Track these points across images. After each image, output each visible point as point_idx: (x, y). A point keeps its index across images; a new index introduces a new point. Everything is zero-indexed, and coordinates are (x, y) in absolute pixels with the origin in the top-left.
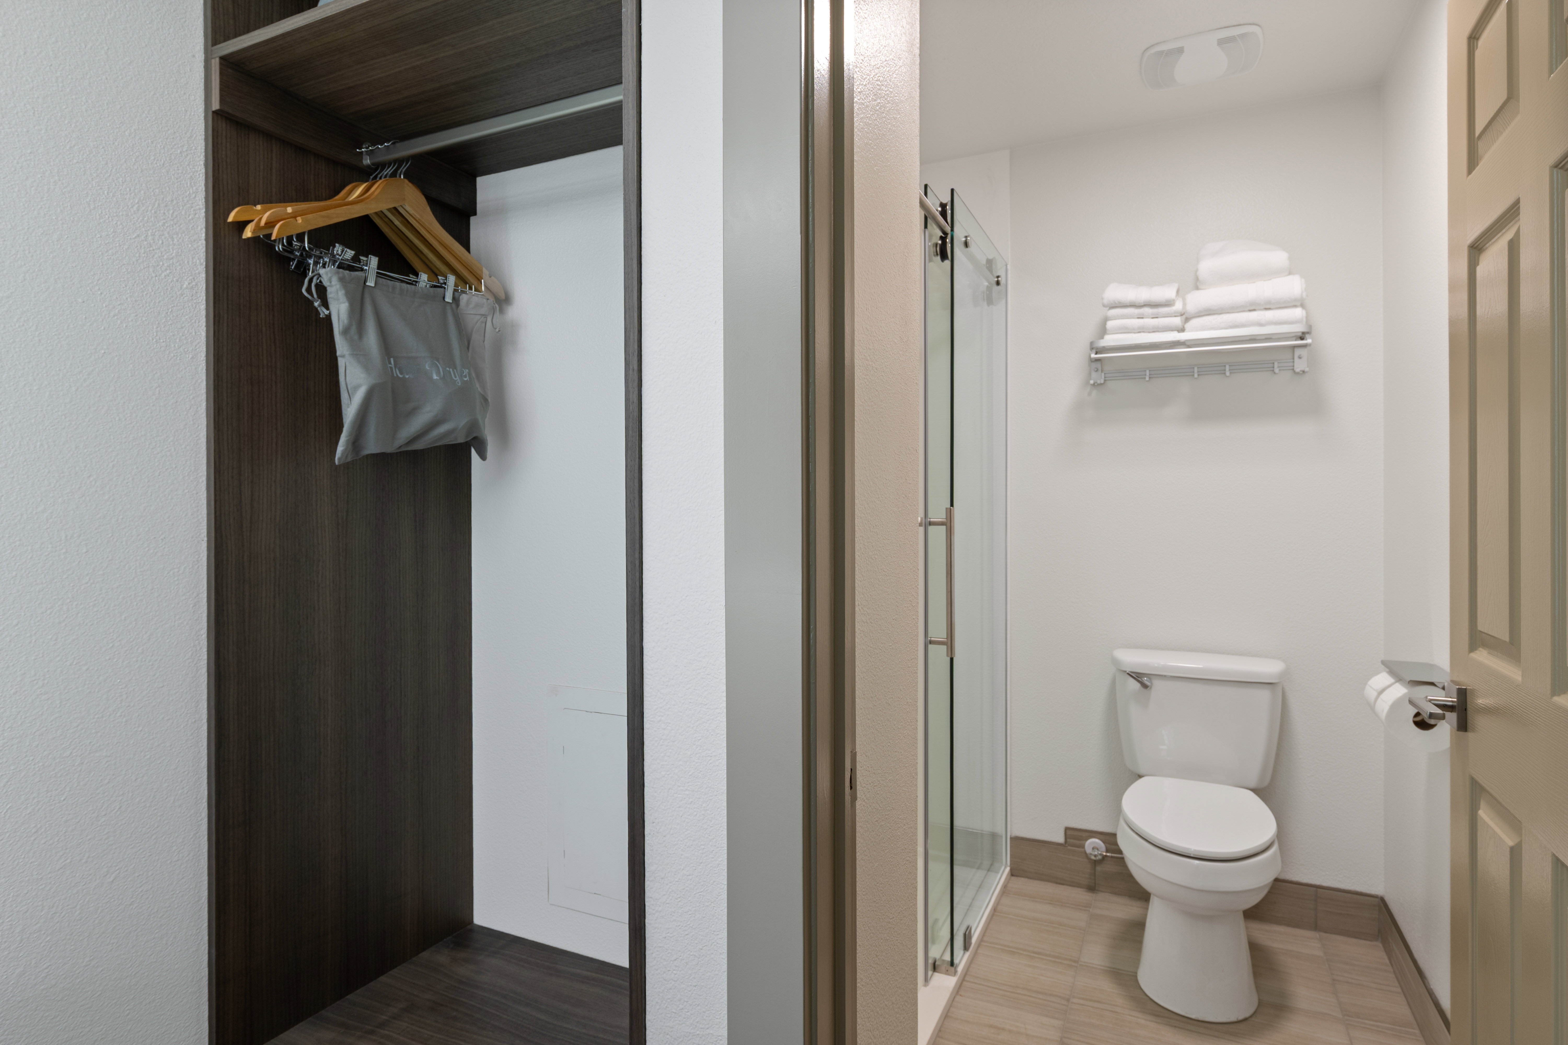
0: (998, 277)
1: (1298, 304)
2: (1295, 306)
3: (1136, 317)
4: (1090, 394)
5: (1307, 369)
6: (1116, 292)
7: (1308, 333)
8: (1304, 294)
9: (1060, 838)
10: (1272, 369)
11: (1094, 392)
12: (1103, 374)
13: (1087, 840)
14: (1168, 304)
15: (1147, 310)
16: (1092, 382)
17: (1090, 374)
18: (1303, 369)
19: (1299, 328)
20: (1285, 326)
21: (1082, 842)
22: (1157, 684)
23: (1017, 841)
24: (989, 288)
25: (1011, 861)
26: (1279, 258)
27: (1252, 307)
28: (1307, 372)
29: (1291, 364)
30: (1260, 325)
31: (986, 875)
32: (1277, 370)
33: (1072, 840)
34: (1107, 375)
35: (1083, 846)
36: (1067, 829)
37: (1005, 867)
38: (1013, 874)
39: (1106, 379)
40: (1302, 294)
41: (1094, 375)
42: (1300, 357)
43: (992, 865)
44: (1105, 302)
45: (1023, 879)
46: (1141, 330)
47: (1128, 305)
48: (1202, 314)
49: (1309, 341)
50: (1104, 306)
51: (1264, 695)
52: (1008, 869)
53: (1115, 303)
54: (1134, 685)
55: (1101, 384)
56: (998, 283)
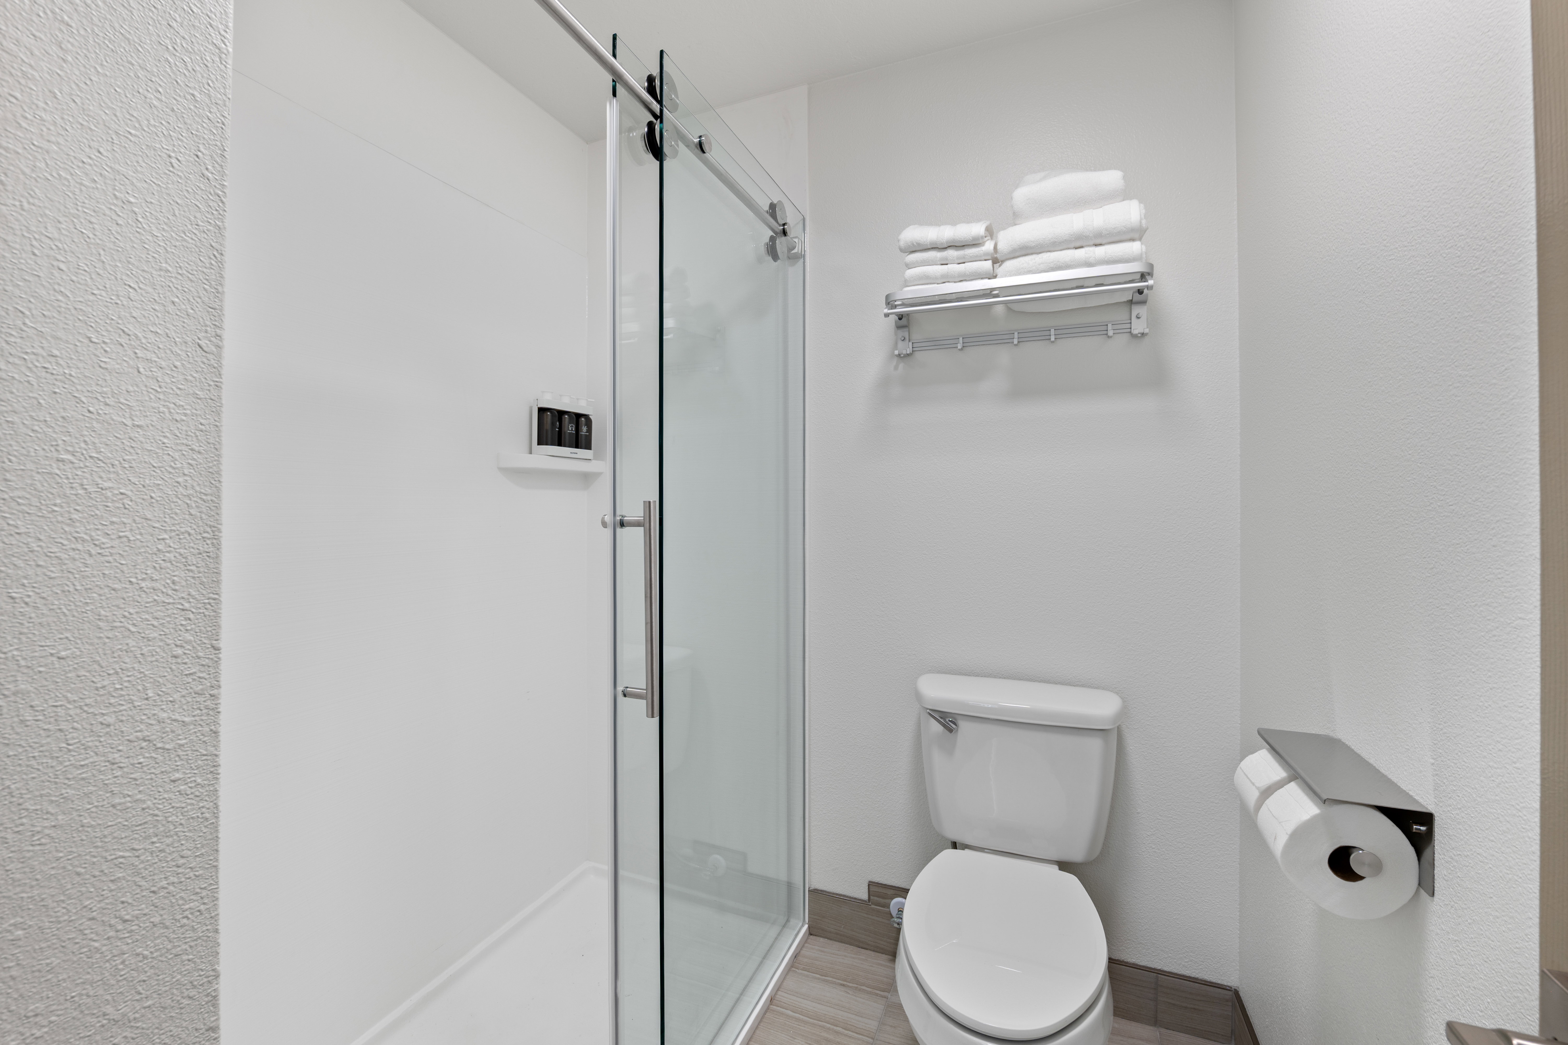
0: (784, 225)
1: (1136, 236)
2: (1133, 240)
3: (939, 263)
4: (896, 368)
5: (1147, 331)
6: (914, 234)
7: (1149, 274)
8: (1144, 222)
9: (862, 894)
10: (1105, 332)
11: (901, 366)
12: (911, 343)
13: (892, 899)
14: (975, 243)
15: (952, 253)
16: (896, 352)
17: (896, 343)
18: (1142, 331)
19: (1136, 267)
20: (1120, 265)
21: (887, 901)
22: (963, 725)
23: (816, 894)
24: (772, 239)
25: (809, 917)
26: (1112, 178)
27: (1078, 241)
28: (1147, 334)
29: (1128, 326)
30: (1088, 264)
31: (779, 934)
32: (1110, 333)
33: (876, 898)
34: (915, 345)
35: (888, 907)
36: (871, 884)
37: (803, 926)
38: (811, 932)
39: (914, 349)
40: (1141, 222)
41: (901, 344)
42: (1138, 318)
43: (788, 921)
44: (902, 244)
45: (822, 939)
46: (946, 279)
47: (929, 247)
48: (1017, 254)
49: (1150, 282)
50: (903, 250)
51: (1095, 745)
52: (806, 926)
53: (913, 244)
54: (936, 727)
55: (908, 355)
56: (784, 233)
